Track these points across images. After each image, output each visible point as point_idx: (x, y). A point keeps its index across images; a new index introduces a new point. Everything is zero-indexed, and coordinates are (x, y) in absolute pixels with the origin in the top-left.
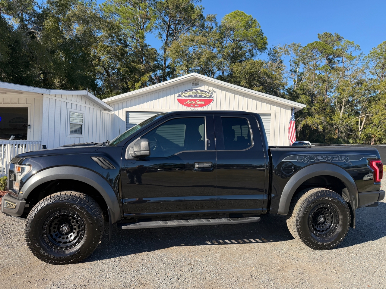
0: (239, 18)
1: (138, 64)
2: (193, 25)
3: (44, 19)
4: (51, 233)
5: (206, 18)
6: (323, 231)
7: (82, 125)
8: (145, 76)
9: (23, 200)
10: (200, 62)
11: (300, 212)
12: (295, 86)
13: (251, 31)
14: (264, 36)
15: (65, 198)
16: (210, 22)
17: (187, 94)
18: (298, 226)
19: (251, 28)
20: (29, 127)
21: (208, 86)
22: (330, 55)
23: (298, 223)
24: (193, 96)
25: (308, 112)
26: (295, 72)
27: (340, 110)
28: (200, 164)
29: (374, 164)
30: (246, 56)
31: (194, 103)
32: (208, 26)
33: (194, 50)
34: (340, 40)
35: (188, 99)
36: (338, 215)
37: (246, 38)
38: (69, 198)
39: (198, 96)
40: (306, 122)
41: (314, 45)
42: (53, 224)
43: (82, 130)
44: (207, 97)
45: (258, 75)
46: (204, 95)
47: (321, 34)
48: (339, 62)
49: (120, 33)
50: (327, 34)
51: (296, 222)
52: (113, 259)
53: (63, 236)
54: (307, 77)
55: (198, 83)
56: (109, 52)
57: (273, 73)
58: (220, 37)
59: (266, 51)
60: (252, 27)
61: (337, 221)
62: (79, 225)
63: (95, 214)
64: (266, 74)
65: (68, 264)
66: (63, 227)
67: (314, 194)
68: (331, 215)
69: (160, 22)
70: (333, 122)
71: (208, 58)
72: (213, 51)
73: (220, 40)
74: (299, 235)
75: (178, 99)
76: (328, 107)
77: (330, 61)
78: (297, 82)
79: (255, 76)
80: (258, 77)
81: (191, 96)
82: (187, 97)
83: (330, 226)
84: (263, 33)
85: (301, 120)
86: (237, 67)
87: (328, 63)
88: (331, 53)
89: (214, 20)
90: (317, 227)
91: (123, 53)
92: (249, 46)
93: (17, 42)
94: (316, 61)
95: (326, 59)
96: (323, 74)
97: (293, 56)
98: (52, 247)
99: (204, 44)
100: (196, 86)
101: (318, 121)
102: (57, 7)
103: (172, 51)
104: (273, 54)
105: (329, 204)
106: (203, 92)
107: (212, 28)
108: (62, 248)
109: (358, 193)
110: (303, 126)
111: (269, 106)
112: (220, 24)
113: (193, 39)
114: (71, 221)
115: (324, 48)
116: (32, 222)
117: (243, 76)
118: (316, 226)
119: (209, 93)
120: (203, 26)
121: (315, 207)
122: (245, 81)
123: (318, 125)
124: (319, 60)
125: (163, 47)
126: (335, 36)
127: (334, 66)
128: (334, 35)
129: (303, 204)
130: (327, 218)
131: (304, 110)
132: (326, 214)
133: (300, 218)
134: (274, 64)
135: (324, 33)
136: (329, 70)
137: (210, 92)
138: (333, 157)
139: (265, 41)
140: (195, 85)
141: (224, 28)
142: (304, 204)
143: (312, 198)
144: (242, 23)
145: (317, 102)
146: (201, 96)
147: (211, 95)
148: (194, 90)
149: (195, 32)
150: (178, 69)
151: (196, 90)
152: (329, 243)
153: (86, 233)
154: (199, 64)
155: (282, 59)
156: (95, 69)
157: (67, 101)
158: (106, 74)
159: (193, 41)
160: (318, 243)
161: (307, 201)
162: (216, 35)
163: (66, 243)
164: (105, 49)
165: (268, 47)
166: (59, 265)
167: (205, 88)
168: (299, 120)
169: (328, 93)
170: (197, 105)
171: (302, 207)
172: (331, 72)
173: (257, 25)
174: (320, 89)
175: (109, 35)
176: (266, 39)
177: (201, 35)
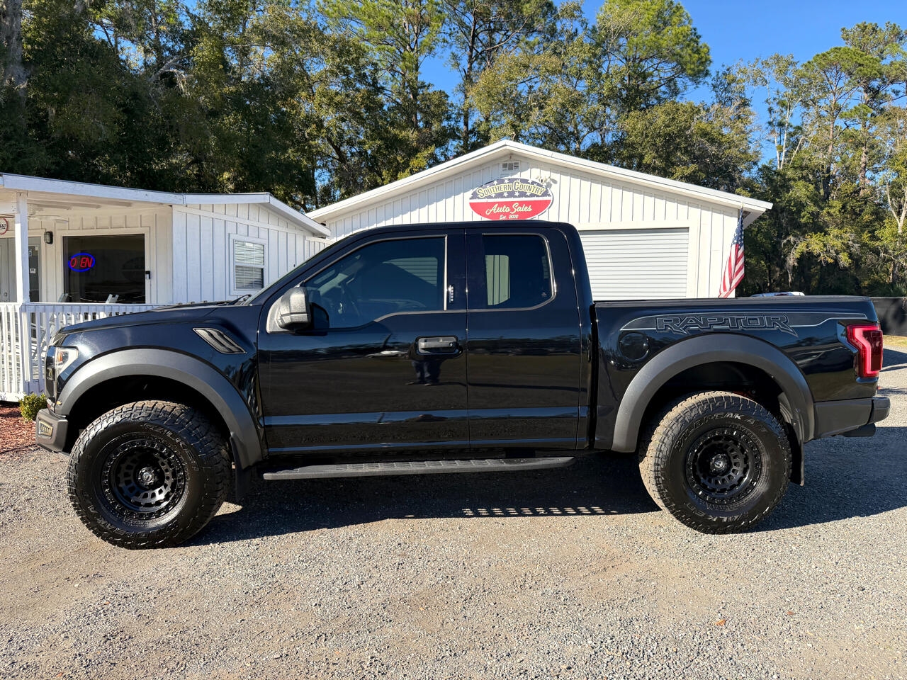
0: (639, 5)
1: (404, 129)
2: (530, 29)
3: (195, 43)
4: (121, 485)
5: (559, 13)
6: (723, 491)
7: (262, 269)
8: (418, 155)
9: (63, 418)
10: (544, 116)
11: (663, 446)
12: (780, 162)
13: (670, 32)
14: (700, 45)
15: (142, 415)
16: (569, 19)
17: (492, 190)
18: (659, 477)
19: (668, 28)
20: (147, 276)
21: (539, 170)
22: (874, 79)
23: (658, 471)
24: (506, 194)
25: (811, 221)
26: (781, 125)
27: (899, 214)
28: (430, 341)
29: (858, 332)
30: (660, 94)
31: (508, 210)
32: (565, 29)
33: (531, 87)
34: (901, 39)
35: (494, 203)
36: (760, 453)
37: (657, 53)
38: (150, 414)
39: (517, 194)
40: (808, 247)
41: (831, 57)
42: (124, 466)
43: (262, 280)
44: (538, 196)
45: (686, 138)
46: (531, 192)
47: (851, 27)
48: (897, 95)
49: (362, 61)
50: (866, 27)
51: (653, 469)
52: (249, 541)
53: (146, 492)
54: (810, 138)
55: (515, 163)
56: (338, 106)
57: (725, 131)
58: (593, 53)
59: (708, 79)
60: (671, 25)
61: (758, 469)
62: (174, 470)
63: (203, 447)
64: (705, 134)
65: (155, 548)
66: (142, 473)
67: (699, 404)
68: (743, 453)
69: (454, 29)
70: (878, 244)
71: (563, 105)
72: (577, 88)
73: (594, 62)
74: (662, 498)
75: (471, 204)
76: (868, 209)
77: (875, 93)
78: (784, 151)
79: (678, 140)
80: (686, 142)
81: (500, 195)
82: (492, 198)
83: (741, 479)
84: (699, 37)
85: (795, 242)
86: (633, 123)
87: (869, 99)
88: (876, 74)
89: (576, 14)
90: (710, 481)
91: (373, 107)
92: (667, 70)
93: (135, 96)
94: (837, 96)
95: (863, 90)
96: (857, 127)
97: (776, 87)
98: (121, 514)
99: (553, 73)
100: (510, 172)
101: (838, 243)
102: (220, 13)
103: (479, 94)
104: (725, 86)
105: (736, 430)
106: (529, 183)
107: (576, 34)
108: (141, 515)
109: (814, 402)
110: (799, 257)
111: (683, 208)
112: (594, 22)
113: (526, 61)
114: (160, 462)
115: (856, 62)
116: (79, 462)
117: (648, 142)
118: (707, 479)
119: (541, 186)
120: (553, 32)
121: (700, 436)
122: (654, 154)
123: (837, 253)
124: (844, 93)
125: (460, 86)
126: (887, 29)
127: (884, 105)
128: (884, 28)
129: (671, 428)
130: (733, 461)
131: (803, 217)
132: (732, 451)
133: (663, 460)
134: (725, 110)
135: (859, 26)
136: (872, 115)
137: (545, 184)
138: (749, 320)
139: (703, 55)
140: (509, 169)
141: (603, 31)
142: (673, 428)
143: (693, 415)
144: (646, 16)
145: (838, 198)
146: (523, 194)
147: (547, 191)
148: (506, 181)
149: (531, 45)
150: (495, 135)
151: (511, 181)
152: (736, 517)
153: (187, 487)
154: (542, 119)
155: (748, 97)
156: (310, 146)
157: (225, 218)
158: (337, 157)
159: (526, 67)
160: (706, 516)
161: (680, 420)
162: (581, 51)
163: (150, 505)
164: (331, 99)
165: (712, 69)
166: (137, 549)
167: (533, 174)
168: (789, 241)
169: (869, 174)
170: (514, 214)
171: (667, 435)
172: (875, 123)
173: (683, 19)
174: (847, 164)
175: (338, 67)
176: (706, 49)
177: (549, 52)
